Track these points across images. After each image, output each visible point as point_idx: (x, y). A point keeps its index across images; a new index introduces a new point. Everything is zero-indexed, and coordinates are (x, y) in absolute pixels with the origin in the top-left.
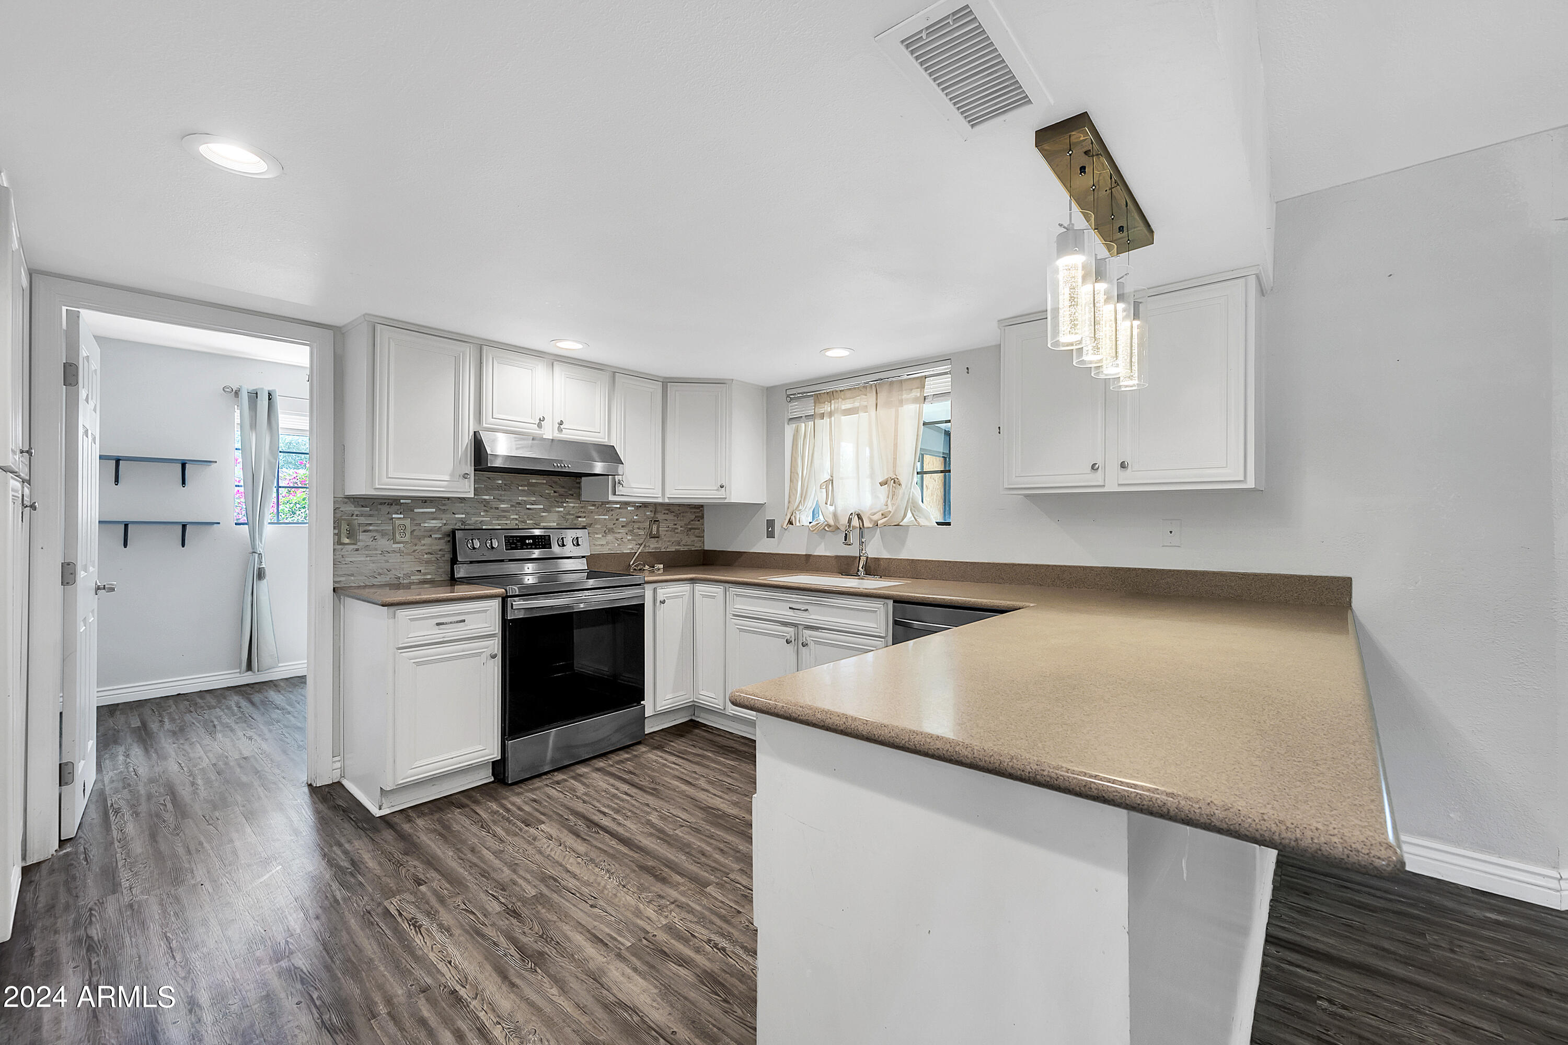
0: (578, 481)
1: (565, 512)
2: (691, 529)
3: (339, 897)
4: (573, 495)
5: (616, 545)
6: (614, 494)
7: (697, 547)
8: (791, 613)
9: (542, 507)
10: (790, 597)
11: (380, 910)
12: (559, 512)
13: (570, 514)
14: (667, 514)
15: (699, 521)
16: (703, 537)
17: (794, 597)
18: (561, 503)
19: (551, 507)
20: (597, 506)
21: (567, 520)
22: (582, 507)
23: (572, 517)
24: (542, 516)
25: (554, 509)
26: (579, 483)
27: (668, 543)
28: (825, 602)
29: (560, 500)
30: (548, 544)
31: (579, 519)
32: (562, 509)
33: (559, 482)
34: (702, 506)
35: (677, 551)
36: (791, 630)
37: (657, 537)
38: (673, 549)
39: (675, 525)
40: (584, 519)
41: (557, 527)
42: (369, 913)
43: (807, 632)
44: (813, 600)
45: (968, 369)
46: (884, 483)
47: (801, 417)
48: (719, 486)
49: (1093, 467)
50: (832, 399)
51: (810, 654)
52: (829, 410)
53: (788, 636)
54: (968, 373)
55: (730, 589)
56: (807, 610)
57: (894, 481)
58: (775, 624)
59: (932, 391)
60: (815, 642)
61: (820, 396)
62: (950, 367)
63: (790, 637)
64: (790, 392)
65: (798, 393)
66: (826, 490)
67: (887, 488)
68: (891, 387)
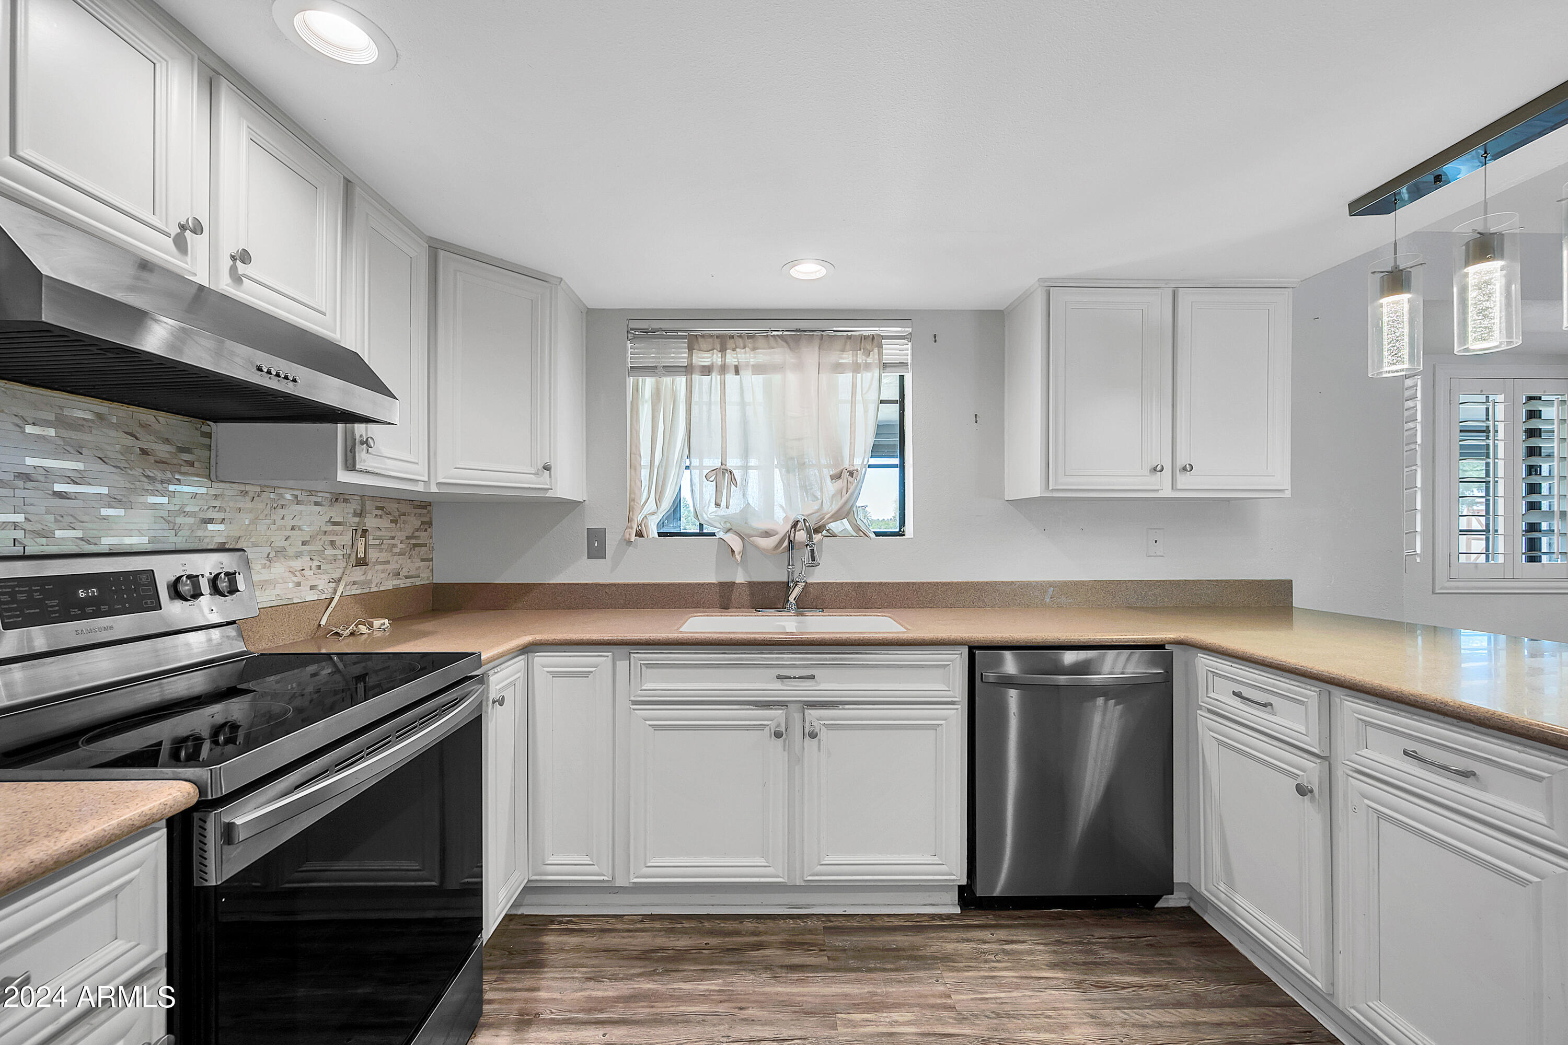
0: (205, 429)
1: (172, 507)
2: (415, 545)
4: (192, 464)
5: (291, 585)
6: (351, 465)
7: (424, 578)
8: (778, 685)
9: (105, 490)
10: (777, 659)
12: (154, 507)
13: (187, 514)
14: (381, 517)
15: (426, 530)
16: (431, 560)
17: (787, 658)
18: (162, 482)
19: (133, 491)
20: (251, 494)
21: (176, 529)
22: (216, 496)
23: (191, 520)
24: (105, 518)
25: (142, 499)
26: (209, 435)
27: (383, 575)
28: (841, 659)
29: (159, 475)
30: (149, 597)
31: (210, 527)
32: (164, 500)
33: (156, 426)
34: (430, 504)
35: (396, 591)
36: (778, 713)
37: (362, 562)
38: (389, 585)
39: (393, 538)
40: (222, 527)
41: (150, 548)
43: (812, 713)
44: (826, 660)
45: (935, 336)
46: (837, 477)
47: (656, 367)
48: (541, 467)
49: (1155, 469)
50: (728, 346)
51: (819, 749)
52: (720, 363)
53: (772, 724)
54: (935, 341)
55: (632, 655)
56: (812, 677)
57: (851, 474)
58: (743, 707)
59: (886, 358)
60: (830, 727)
61: (700, 339)
62: (910, 330)
63: (778, 725)
64: (633, 325)
65: (648, 329)
66: (716, 483)
67: (840, 483)
68: (846, 343)
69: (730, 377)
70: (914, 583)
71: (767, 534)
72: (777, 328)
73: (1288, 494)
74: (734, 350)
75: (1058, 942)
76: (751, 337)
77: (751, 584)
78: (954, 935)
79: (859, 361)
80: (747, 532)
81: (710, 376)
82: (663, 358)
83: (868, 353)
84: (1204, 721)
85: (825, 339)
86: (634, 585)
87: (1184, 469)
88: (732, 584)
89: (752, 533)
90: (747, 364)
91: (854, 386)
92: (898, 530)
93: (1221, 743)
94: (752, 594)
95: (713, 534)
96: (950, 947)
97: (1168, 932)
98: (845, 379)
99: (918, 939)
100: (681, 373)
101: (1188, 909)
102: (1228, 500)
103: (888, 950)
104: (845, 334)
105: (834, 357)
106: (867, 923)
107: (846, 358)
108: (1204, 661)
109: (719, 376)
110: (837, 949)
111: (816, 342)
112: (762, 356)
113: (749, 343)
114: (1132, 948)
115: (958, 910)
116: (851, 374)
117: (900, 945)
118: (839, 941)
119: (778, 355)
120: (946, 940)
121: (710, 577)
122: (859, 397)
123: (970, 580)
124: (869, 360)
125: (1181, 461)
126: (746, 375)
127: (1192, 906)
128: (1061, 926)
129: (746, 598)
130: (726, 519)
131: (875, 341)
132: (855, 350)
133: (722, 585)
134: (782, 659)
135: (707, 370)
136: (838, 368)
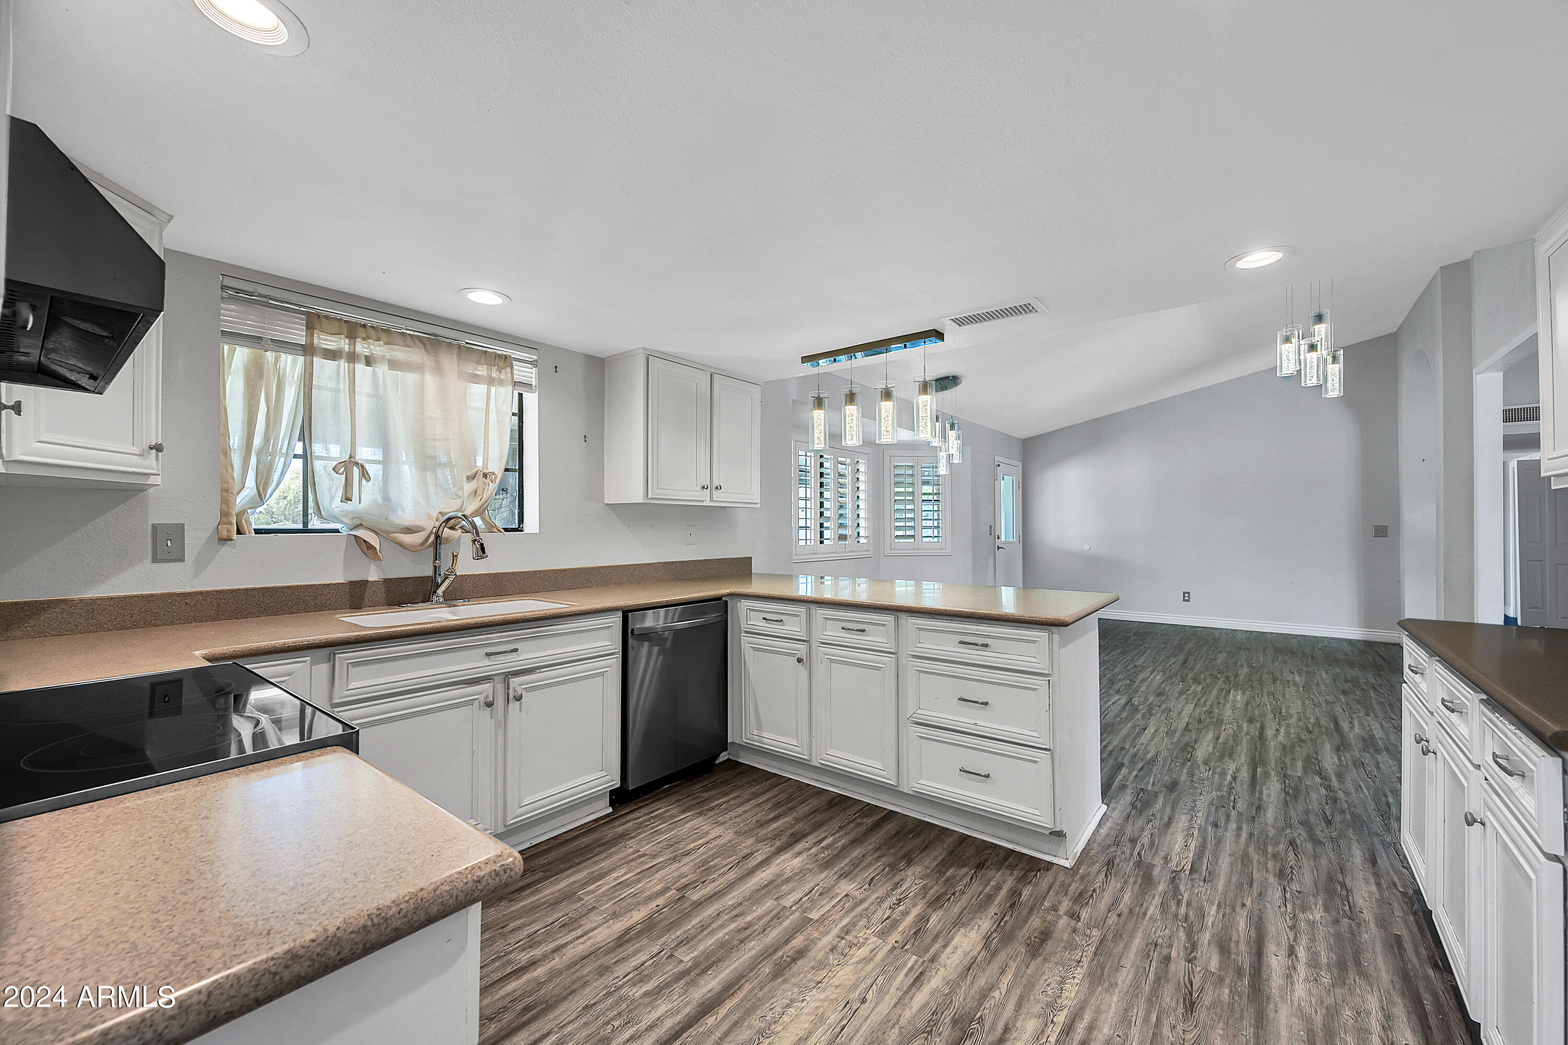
3: (1215, 908)
8: (487, 662)
11: (1196, 876)
17: (494, 637)
28: (539, 632)
36: (486, 687)
42: (1205, 879)
43: (515, 681)
44: (527, 634)
45: (556, 367)
46: (471, 478)
47: (261, 338)
48: (146, 447)
49: (704, 487)
50: (358, 334)
51: (520, 711)
52: (347, 350)
53: (481, 697)
54: (556, 372)
55: (337, 656)
56: (516, 650)
57: (485, 476)
58: (454, 687)
59: (517, 378)
60: (528, 690)
61: (323, 320)
62: (535, 358)
63: (487, 697)
64: (228, 282)
65: (253, 293)
66: (346, 476)
67: (473, 484)
68: (481, 356)
69: (360, 367)
70: (540, 571)
71: (409, 530)
72: (409, 328)
73: (759, 506)
74: (364, 339)
75: (679, 801)
76: (387, 331)
77: (387, 581)
78: (617, 823)
79: (494, 375)
80: (386, 528)
81: (336, 362)
82: (268, 329)
83: (500, 370)
84: (745, 639)
85: (464, 352)
86: (231, 591)
87: (717, 488)
88: (366, 582)
89: (392, 529)
90: (383, 357)
91: (488, 396)
92: (517, 526)
93: (755, 649)
94: (388, 592)
95: (337, 531)
96: (620, 830)
97: (726, 773)
98: (479, 390)
99: (596, 835)
100: (297, 352)
101: (729, 760)
102: (724, 508)
103: (581, 849)
104: (480, 348)
105: (470, 368)
106: (553, 843)
107: (480, 371)
108: (745, 604)
109: (347, 364)
110: (544, 865)
111: (455, 351)
112: (400, 353)
113: (383, 336)
114: (714, 787)
115: (610, 810)
116: (486, 386)
117: (587, 843)
118: (542, 861)
119: (415, 355)
120: (614, 827)
121: (338, 577)
122: (492, 407)
123: (581, 567)
124: (502, 377)
125: (715, 484)
126: (382, 370)
127: (730, 757)
128: (675, 792)
129: (381, 595)
130: (355, 515)
131: (506, 360)
132: (490, 364)
133: (352, 583)
134: (491, 639)
135: (332, 355)
136: (475, 379)
